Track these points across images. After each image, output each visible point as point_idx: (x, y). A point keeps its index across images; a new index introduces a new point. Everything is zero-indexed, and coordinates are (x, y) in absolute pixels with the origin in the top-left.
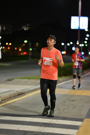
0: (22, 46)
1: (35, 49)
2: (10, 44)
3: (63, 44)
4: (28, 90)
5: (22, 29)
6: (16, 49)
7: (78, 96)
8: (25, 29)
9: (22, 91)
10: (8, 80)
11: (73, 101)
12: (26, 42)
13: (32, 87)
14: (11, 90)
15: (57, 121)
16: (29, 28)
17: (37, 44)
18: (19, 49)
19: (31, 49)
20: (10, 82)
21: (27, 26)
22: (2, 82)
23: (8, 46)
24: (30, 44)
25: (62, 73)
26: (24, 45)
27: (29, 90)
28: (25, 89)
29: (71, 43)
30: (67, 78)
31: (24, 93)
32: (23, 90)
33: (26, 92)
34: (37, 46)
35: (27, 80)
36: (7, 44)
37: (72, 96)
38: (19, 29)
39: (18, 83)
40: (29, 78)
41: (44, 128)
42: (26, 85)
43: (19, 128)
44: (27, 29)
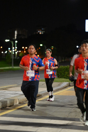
0: (38, 49)
3: (77, 47)
4: (45, 92)
5: (37, 33)
8: (40, 33)
12: (41, 45)
16: (44, 32)
17: (53, 47)
21: (42, 30)
22: (20, 85)
23: (25, 50)
24: (45, 47)
26: (40, 48)
27: (45, 93)
28: (42, 92)
33: (43, 94)
34: (52, 49)
36: (23, 48)
38: (35, 33)
41: (61, 130)
42: (42, 87)
43: (37, 130)
44: (42, 33)
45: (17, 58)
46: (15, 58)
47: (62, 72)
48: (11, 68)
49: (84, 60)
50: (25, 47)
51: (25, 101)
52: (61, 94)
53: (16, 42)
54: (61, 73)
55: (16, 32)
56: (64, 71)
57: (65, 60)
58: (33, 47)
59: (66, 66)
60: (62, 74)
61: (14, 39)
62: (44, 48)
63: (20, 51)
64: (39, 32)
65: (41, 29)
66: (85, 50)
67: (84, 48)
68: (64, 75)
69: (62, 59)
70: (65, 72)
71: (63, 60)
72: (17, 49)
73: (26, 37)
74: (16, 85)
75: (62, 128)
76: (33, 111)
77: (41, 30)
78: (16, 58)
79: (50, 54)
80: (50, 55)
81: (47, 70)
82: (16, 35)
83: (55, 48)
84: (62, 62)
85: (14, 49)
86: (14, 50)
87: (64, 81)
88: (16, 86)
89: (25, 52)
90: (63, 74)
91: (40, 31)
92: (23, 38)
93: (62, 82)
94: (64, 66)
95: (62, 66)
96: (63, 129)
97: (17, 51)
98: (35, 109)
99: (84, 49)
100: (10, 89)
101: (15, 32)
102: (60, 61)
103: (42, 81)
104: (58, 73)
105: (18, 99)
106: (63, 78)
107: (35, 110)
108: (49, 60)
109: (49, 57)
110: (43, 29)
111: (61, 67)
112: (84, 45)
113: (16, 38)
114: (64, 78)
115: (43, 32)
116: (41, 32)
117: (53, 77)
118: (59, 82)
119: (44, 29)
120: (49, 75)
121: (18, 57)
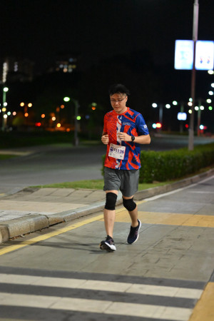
0: (58, 110)
1: (88, 117)
2: (30, 105)
3: (155, 105)
4: (73, 213)
5: (58, 69)
6: (43, 116)
7: (191, 228)
8: (65, 70)
9: (59, 216)
10: (25, 190)
11: (180, 239)
12: (67, 99)
13: (83, 208)
14: (32, 213)
15: (141, 288)
16: (74, 67)
17: (94, 104)
18: (51, 118)
19: (79, 118)
20: (29, 196)
21: (70, 64)
22: (12, 195)
23: (26, 109)
24: (77, 106)
25: (153, 175)
26: (63, 107)
27: (75, 215)
28: (66, 212)
29: (175, 103)
30: (165, 185)
31: (64, 221)
32: (61, 214)
33: (68, 218)
34: (94, 109)
35: (71, 190)
36: (22, 104)
37: (177, 228)
38: (51, 70)
39: (48, 198)
40: (75, 187)
41: (111, 305)
42: (68, 202)
43: (53, 304)
44: (70, 70)
45: (8, 131)
46: (3, 129)
51: (24, 235)
53: (6, 89)
55: (5, 67)
62: (74, 106)
63: (14, 113)
64: (61, 66)
65: (66, 60)
72: (6, 107)
73: (31, 79)
74: (3, 195)
75: (114, 301)
77: (66, 63)
78: (5, 129)
82: (5, 74)
83: (101, 108)
85: (1, 108)
88: (4, 198)
89: (26, 115)
91: (64, 65)
92: (22, 80)
96: (116, 304)
97: (6, 113)
101: (2, 66)
103: (66, 187)
105: (8, 229)
110: (71, 60)
113: (4, 80)
115: (73, 69)
116: (68, 68)
119: (75, 60)
121: (9, 128)
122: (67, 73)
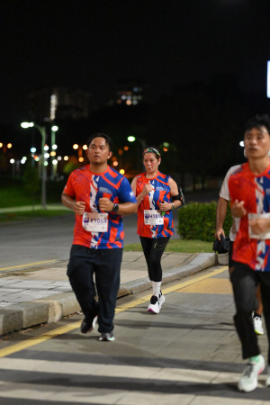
0: (121, 152)
2: (85, 147)
4: (142, 283)
5: (119, 102)
8: (129, 102)
9: (125, 287)
12: (131, 139)
16: (140, 98)
17: (166, 144)
18: (112, 162)
21: (134, 94)
23: (80, 153)
24: (143, 143)
26: (126, 148)
27: (144, 285)
28: (134, 282)
31: (132, 293)
32: (127, 284)
33: (136, 288)
34: (166, 150)
35: (139, 254)
36: (76, 147)
38: (111, 103)
41: (193, 400)
42: (135, 269)
43: (119, 400)
44: (135, 103)
45: (58, 180)
46: (52, 178)
47: (195, 222)
48: (37, 208)
49: (255, 180)
50: (81, 146)
52: (192, 290)
53: (55, 128)
54: (192, 225)
55: (54, 100)
56: (201, 219)
57: (206, 185)
58: (103, 142)
59: (207, 204)
60: (194, 228)
61: (46, 119)
62: (141, 147)
63: (66, 158)
64: (124, 97)
65: (130, 89)
66: (257, 147)
67: (255, 141)
68: (201, 232)
69: (195, 182)
70: (204, 220)
71: (199, 186)
72: (56, 151)
73: (85, 114)
74: (54, 261)
75: (197, 395)
76: (105, 340)
77: (129, 93)
78: (55, 178)
79: (157, 163)
80: (156, 167)
81: (146, 212)
82: (53, 109)
83: (175, 149)
84: (195, 190)
85: (49, 151)
86: (48, 155)
87: (200, 250)
88: (56, 266)
89: (81, 160)
90: (197, 227)
91: (127, 95)
92: (74, 116)
93: (193, 252)
94: (201, 205)
95: (196, 204)
96: (199, 398)
97: (56, 157)
98: (112, 336)
99: (252, 144)
100: (37, 273)
101: (50, 99)
102: (189, 189)
103: (134, 249)
104: (183, 225)
105: (61, 305)
106: (197, 239)
107: (112, 339)
108: (152, 181)
109: (152, 173)
110: (136, 90)
111: (194, 205)
112: (254, 131)
113: (53, 117)
114: (203, 240)
115: (138, 100)
116: (132, 100)
117: (164, 234)
118: (185, 252)
119: (141, 90)
120: (154, 229)
121: (60, 176)
122: (132, 105)
